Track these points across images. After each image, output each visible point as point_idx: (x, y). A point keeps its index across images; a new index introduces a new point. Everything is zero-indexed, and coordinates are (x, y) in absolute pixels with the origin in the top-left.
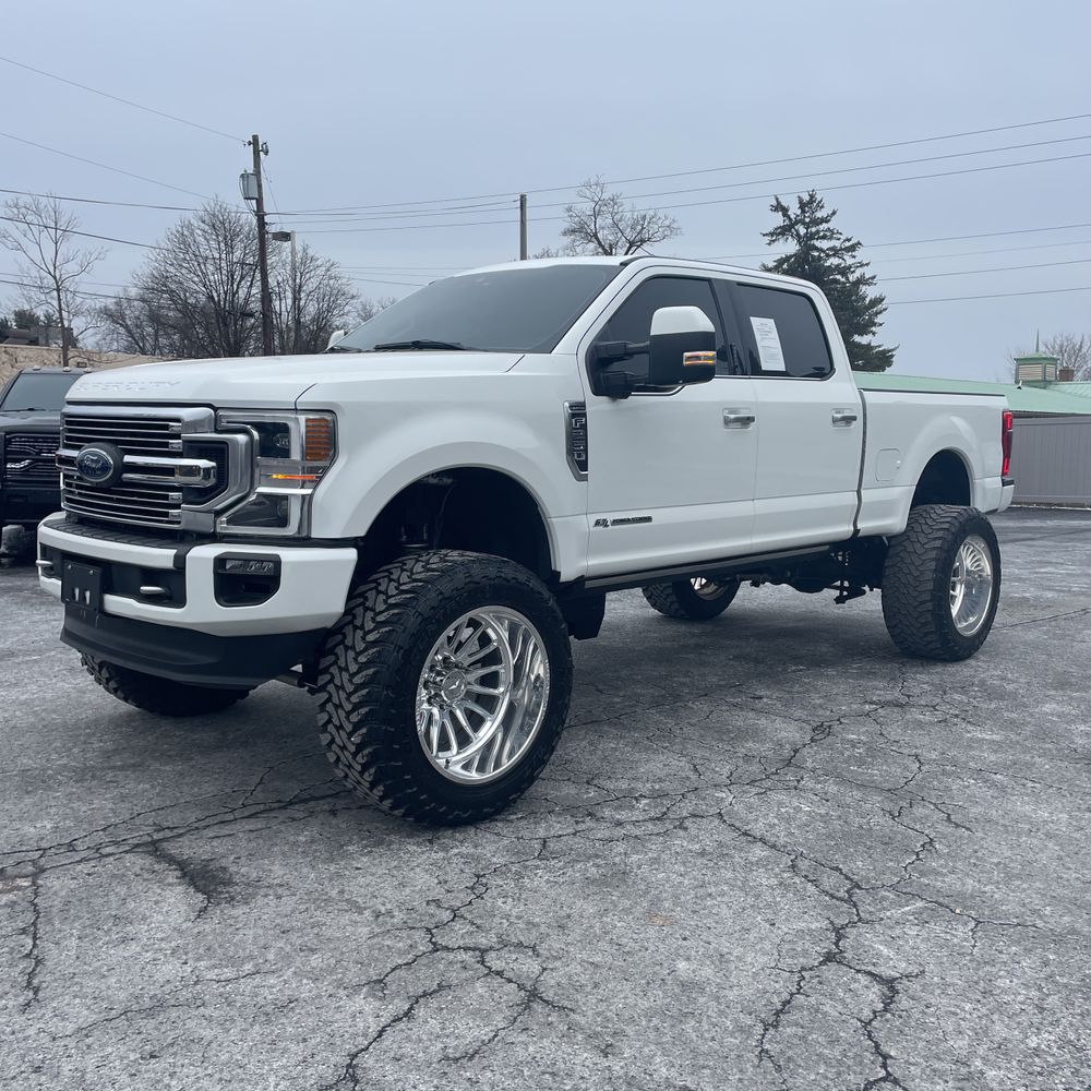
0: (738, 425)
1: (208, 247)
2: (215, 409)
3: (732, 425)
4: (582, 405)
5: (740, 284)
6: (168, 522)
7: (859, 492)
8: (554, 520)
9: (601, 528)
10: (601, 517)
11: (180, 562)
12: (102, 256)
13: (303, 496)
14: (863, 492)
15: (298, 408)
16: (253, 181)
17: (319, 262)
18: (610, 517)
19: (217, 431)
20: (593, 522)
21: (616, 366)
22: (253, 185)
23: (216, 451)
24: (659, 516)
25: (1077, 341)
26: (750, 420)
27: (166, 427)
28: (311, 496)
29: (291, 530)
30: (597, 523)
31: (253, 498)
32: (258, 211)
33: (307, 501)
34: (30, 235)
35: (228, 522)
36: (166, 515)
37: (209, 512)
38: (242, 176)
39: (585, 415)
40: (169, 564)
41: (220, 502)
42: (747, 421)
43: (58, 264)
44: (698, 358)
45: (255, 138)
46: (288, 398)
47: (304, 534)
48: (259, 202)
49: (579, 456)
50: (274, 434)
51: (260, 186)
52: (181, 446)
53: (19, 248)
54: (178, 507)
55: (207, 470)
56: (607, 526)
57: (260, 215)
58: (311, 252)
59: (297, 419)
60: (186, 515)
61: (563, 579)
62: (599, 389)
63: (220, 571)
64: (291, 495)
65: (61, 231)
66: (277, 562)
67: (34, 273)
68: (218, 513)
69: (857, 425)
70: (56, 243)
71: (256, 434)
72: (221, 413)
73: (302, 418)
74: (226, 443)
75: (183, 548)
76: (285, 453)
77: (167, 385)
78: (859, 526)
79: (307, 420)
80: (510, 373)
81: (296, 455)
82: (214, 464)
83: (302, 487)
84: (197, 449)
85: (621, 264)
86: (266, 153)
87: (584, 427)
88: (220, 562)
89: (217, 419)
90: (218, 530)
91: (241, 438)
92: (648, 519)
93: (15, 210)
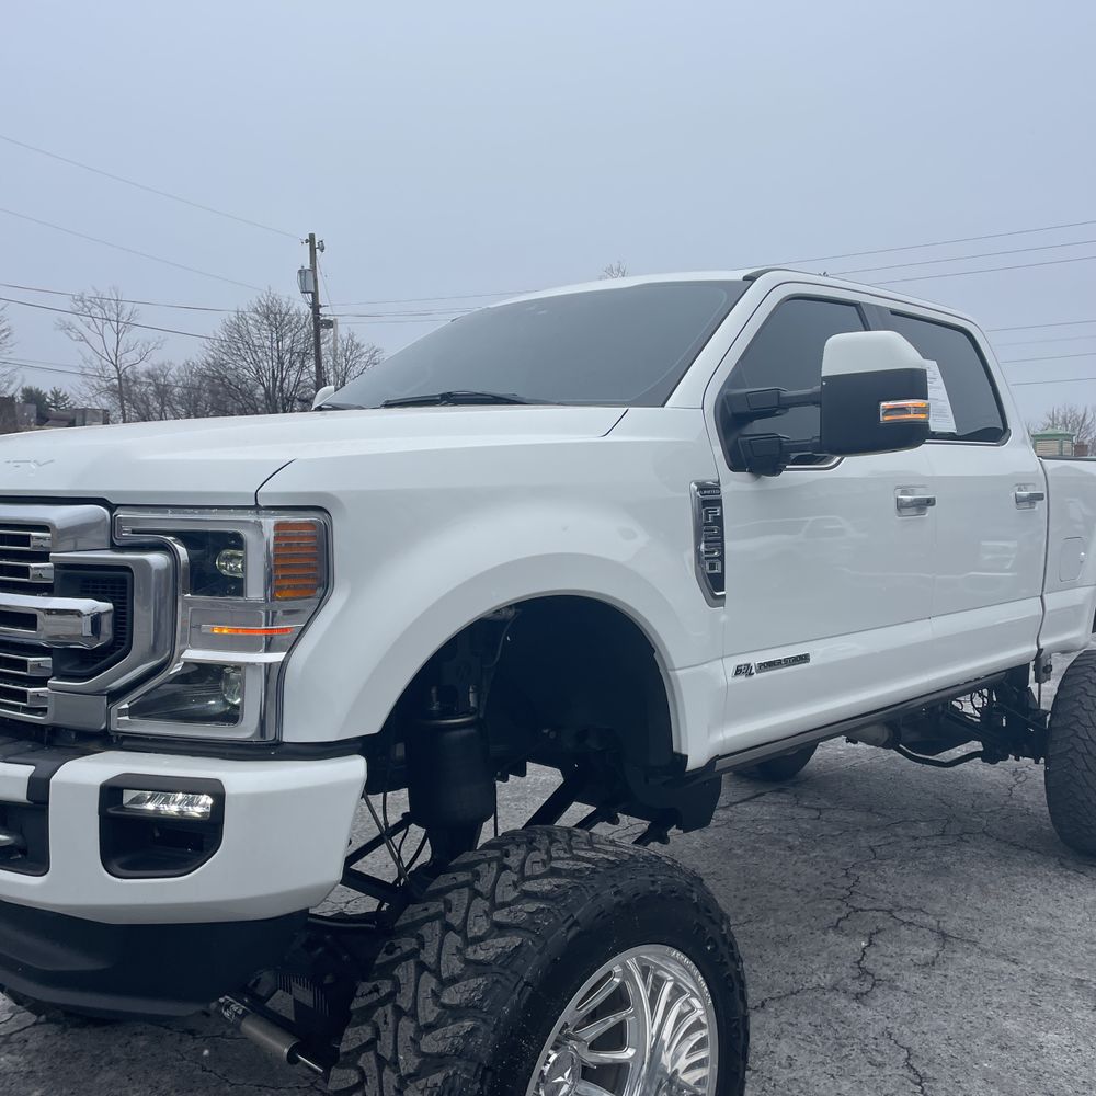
0: (912, 511)
1: (261, 336)
2: (112, 508)
3: (906, 511)
4: (716, 487)
5: (895, 313)
6: (25, 710)
7: (1042, 597)
8: (679, 672)
9: (742, 678)
10: (742, 660)
11: (39, 789)
12: (159, 345)
13: (269, 666)
14: (1045, 596)
15: (261, 504)
16: (310, 276)
17: (364, 350)
18: (755, 659)
19: (114, 547)
20: (732, 670)
21: (758, 427)
22: (309, 280)
23: (110, 583)
24: (819, 652)
25: (1080, 412)
26: (930, 502)
27: (25, 540)
28: (283, 665)
29: (246, 730)
30: (738, 671)
31: (176, 668)
32: (313, 303)
33: (275, 677)
34: (93, 326)
35: (132, 712)
36: (22, 696)
37: (98, 693)
38: (300, 272)
39: (719, 502)
40: (19, 794)
41: (119, 675)
42: (924, 504)
43: (119, 353)
44: (903, 410)
45: (312, 237)
46: (241, 486)
47: (270, 737)
48: (315, 295)
49: (712, 567)
50: (217, 551)
51: (316, 281)
52: (51, 575)
53: (83, 339)
54: (42, 682)
55: (96, 620)
56: (751, 674)
57: (316, 307)
58: (356, 340)
59: (259, 525)
60: (56, 698)
61: (692, 765)
62: (738, 460)
63: (110, 811)
64: (247, 664)
65: (123, 325)
66: (218, 793)
67: (96, 363)
68: (115, 696)
69: (1040, 505)
70: (118, 334)
71: (182, 551)
72: (122, 514)
73: (269, 523)
74: (127, 569)
75: (46, 764)
76: (236, 586)
77: (33, 466)
78: (1042, 645)
79: (278, 526)
80: (607, 438)
81: (255, 590)
82: (106, 606)
83: (268, 650)
84: (77, 579)
85: (746, 278)
86: (322, 250)
87: (719, 521)
88: (110, 793)
89: (114, 525)
90: (114, 727)
91: (157, 559)
92: (804, 659)
93: (80, 304)
